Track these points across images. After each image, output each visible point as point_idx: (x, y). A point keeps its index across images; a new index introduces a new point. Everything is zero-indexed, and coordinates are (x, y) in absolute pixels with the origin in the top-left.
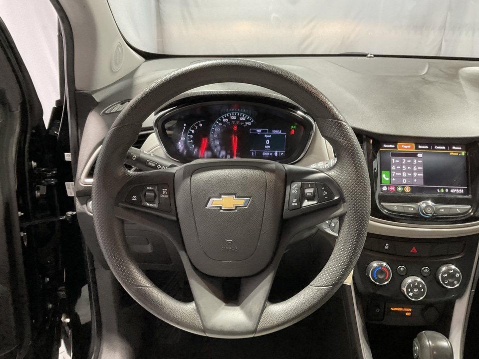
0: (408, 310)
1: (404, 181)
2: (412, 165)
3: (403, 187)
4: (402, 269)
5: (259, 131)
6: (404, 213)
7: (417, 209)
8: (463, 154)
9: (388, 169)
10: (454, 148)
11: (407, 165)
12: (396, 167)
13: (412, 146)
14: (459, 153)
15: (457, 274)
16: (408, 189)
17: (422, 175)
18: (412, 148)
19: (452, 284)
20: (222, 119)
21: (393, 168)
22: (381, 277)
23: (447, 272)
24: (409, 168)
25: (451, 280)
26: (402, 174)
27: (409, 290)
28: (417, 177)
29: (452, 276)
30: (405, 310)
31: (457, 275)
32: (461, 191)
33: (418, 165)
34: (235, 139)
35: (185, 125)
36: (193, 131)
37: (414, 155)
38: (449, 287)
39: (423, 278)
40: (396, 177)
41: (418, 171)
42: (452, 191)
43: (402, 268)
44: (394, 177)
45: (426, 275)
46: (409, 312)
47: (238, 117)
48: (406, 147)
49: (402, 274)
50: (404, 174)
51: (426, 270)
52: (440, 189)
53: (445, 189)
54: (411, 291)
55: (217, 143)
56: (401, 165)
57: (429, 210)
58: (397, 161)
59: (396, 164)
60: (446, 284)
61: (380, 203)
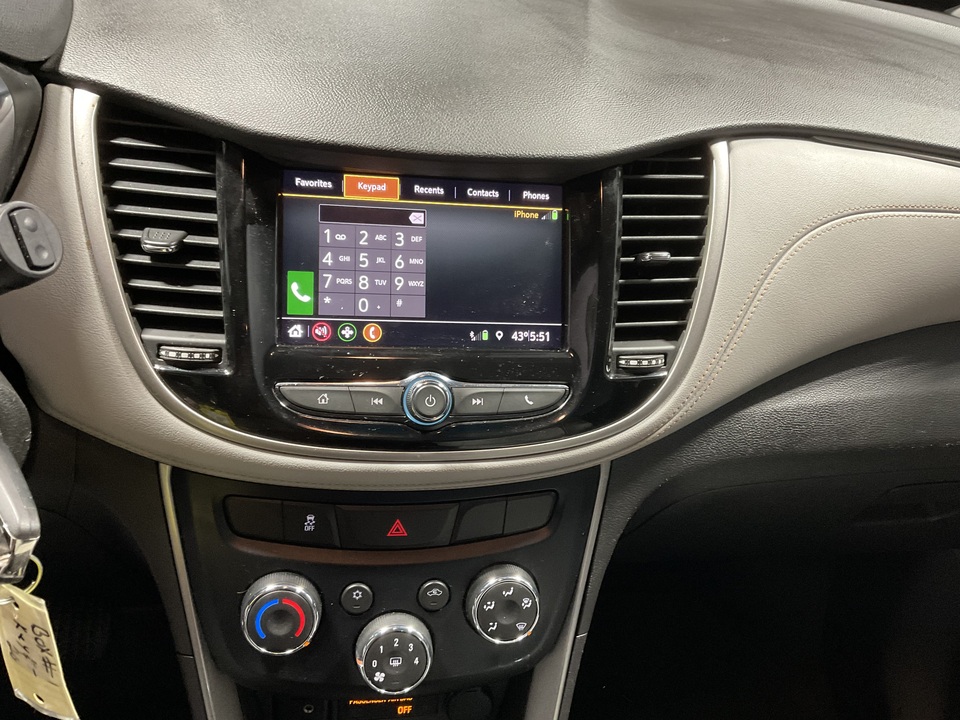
0: (404, 700)
1: (363, 306)
2: (390, 250)
3: (360, 326)
4: (357, 596)
6: (352, 415)
7: (398, 401)
8: (555, 217)
9: (312, 264)
10: (527, 194)
11: (374, 249)
12: (335, 258)
13: (390, 185)
14: (542, 214)
15: (526, 600)
16: (373, 334)
17: (422, 284)
18: (390, 193)
19: (507, 632)
21: (327, 259)
22: (280, 630)
23: (494, 594)
24: (380, 260)
25: (505, 621)
26: (356, 282)
27: (375, 664)
28: (407, 293)
29: (512, 605)
31: (527, 603)
32: (544, 337)
33: (409, 251)
37: (400, 218)
38: (497, 641)
39: (424, 614)
40: (336, 290)
41: (408, 273)
42: (515, 337)
43: (357, 591)
44: (328, 293)
45: (432, 606)
46: (406, 703)
48: (373, 188)
49: (355, 610)
50: (364, 282)
51: (435, 590)
52: (478, 330)
53: (492, 330)
54: (380, 669)
56: (353, 248)
57: (430, 405)
58: (341, 237)
59: (337, 248)
60: (491, 634)
61: (270, 384)
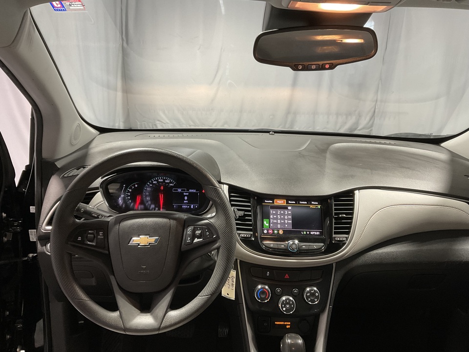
0: (288, 323)
1: (279, 226)
2: (284, 214)
3: (278, 230)
4: (279, 291)
5: (180, 190)
6: (278, 249)
7: (287, 246)
8: (319, 207)
9: (268, 218)
10: (313, 203)
11: (281, 214)
12: (273, 216)
13: (284, 201)
14: (316, 207)
16: (281, 232)
17: (291, 222)
18: (284, 203)
19: (313, 301)
20: (152, 181)
21: (271, 217)
22: (262, 296)
23: (310, 292)
24: (282, 217)
25: (312, 298)
26: (277, 221)
28: (288, 224)
29: (313, 294)
30: (285, 323)
31: (317, 294)
32: (318, 233)
33: (288, 215)
34: (161, 197)
35: (124, 186)
36: (130, 190)
37: (285, 208)
38: (310, 303)
39: (294, 297)
40: (273, 223)
41: (288, 219)
42: (311, 233)
43: (279, 290)
44: (272, 223)
45: (295, 294)
46: (288, 325)
47: (164, 180)
48: (280, 202)
49: (278, 294)
50: (279, 221)
51: (296, 291)
52: (303, 231)
53: (306, 232)
54: (284, 307)
55: (148, 198)
56: (276, 214)
57: (294, 246)
58: (274, 212)
59: (273, 214)
60: (309, 301)
61: (261, 242)
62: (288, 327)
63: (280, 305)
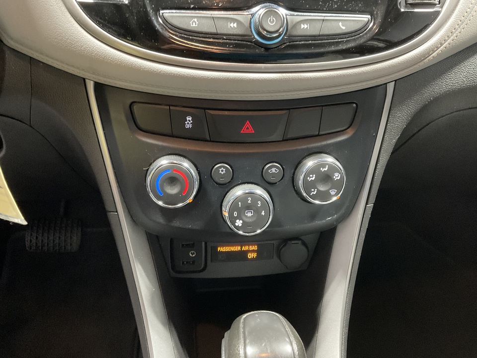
0: (252, 248)
4: (222, 171)
7: (247, 25)
15: (336, 174)
19: (324, 196)
22: (173, 190)
23: (314, 170)
25: (322, 188)
27: (235, 214)
29: (326, 178)
30: (244, 248)
31: (337, 176)
38: (317, 202)
39: (267, 185)
45: (272, 179)
46: (253, 251)
49: (222, 181)
51: (274, 169)
54: (239, 217)
57: (271, 24)
60: (314, 197)
61: (156, 11)
62: (251, 256)
63: (226, 214)
